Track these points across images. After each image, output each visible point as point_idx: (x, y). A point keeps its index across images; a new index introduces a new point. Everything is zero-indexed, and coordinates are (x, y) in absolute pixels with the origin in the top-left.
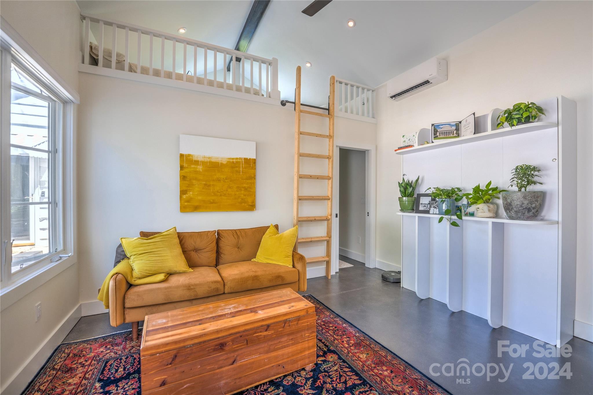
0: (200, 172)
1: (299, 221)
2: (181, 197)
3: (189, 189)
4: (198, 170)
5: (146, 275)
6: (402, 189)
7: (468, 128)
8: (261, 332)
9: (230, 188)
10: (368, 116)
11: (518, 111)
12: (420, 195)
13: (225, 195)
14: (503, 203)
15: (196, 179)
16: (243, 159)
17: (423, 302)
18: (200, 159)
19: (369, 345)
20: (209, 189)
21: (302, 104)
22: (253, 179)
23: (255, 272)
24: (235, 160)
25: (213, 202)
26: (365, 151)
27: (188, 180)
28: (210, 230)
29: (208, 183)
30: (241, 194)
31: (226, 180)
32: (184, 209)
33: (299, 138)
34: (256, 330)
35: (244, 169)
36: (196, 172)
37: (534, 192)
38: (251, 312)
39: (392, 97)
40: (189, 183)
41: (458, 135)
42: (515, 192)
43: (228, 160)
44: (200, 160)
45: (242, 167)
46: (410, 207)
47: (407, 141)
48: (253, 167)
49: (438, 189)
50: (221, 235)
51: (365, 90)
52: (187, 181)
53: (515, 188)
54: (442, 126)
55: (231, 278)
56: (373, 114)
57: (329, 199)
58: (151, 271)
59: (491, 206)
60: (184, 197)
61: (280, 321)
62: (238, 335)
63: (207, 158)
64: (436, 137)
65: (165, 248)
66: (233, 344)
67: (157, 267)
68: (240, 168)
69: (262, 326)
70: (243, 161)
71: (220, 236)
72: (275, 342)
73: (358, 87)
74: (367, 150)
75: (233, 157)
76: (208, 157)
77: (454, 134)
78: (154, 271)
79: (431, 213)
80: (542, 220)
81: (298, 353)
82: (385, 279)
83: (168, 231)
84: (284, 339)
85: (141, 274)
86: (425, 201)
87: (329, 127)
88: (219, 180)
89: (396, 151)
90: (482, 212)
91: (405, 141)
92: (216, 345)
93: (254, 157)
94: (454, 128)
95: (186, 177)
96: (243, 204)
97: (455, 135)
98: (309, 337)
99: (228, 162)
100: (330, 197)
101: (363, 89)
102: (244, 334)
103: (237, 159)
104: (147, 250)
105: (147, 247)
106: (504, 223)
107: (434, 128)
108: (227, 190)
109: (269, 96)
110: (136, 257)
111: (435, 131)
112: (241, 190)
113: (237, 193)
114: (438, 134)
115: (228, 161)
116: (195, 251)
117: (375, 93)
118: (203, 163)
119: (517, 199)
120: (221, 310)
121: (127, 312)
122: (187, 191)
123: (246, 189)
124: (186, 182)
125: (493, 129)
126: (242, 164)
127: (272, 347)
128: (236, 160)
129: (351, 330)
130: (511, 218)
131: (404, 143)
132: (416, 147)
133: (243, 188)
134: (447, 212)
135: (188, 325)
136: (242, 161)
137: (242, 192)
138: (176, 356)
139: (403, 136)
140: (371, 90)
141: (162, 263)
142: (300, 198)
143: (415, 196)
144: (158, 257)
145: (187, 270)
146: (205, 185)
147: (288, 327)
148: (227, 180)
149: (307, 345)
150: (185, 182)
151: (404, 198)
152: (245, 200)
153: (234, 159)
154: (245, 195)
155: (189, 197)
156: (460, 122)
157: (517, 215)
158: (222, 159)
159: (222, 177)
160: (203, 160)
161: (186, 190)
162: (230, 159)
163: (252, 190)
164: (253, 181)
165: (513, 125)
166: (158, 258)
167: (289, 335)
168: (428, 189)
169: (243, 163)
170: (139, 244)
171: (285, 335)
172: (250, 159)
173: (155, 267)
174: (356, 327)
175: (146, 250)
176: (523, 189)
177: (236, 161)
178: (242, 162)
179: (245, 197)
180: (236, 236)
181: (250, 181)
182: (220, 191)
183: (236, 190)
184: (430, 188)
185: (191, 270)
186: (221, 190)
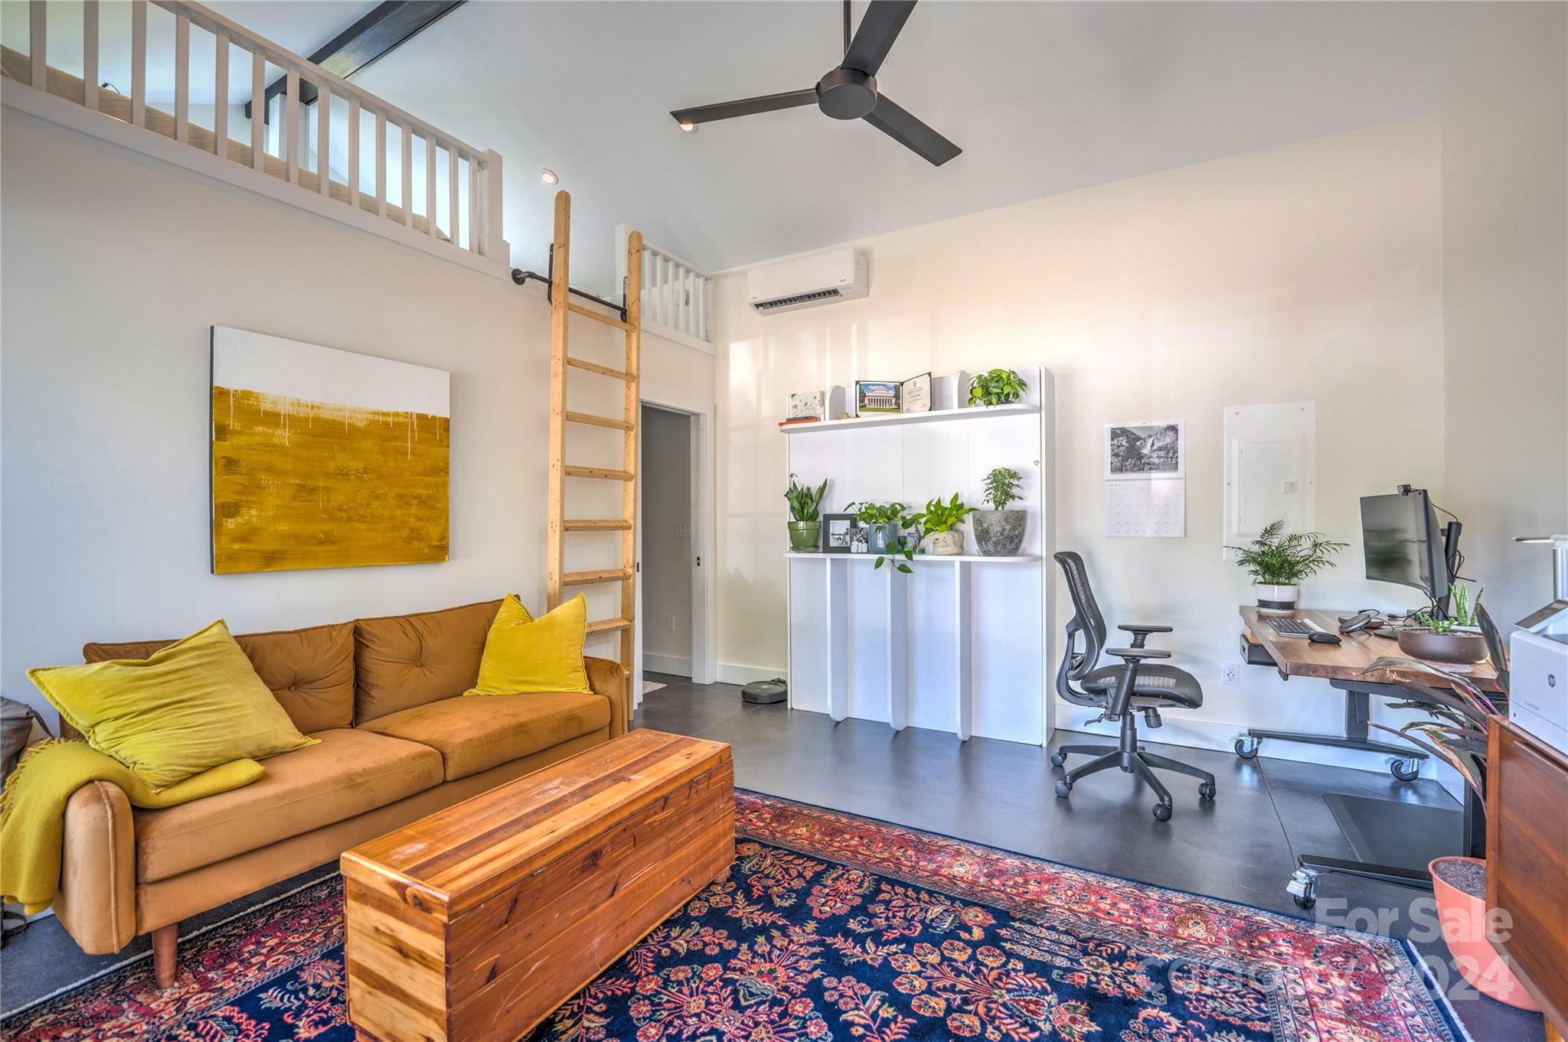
0: (283, 447)
1: (565, 584)
2: (215, 527)
3: (247, 501)
4: (276, 440)
5: (189, 773)
6: (796, 505)
7: (918, 397)
8: (655, 814)
9: (377, 497)
10: (697, 336)
11: (997, 381)
12: (829, 518)
13: (362, 518)
14: (976, 530)
15: (270, 469)
16: (414, 417)
17: (840, 726)
18: (284, 409)
19: (801, 812)
20: (312, 501)
21: (571, 290)
22: (443, 473)
23: (514, 715)
24: (391, 419)
25: (327, 540)
26: (689, 417)
27: (244, 471)
28: (335, 623)
29: (309, 482)
30: (409, 515)
31: (365, 475)
32: (222, 563)
33: (564, 373)
34: (648, 811)
35: (418, 446)
36: (270, 448)
37: (1018, 512)
38: (616, 781)
39: (758, 306)
40: (245, 482)
41: (898, 408)
42: (990, 511)
43: (371, 417)
44: (283, 413)
45: (413, 438)
46: (811, 542)
47: (800, 405)
48: (441, 441)
49: (872, 506)
50: (365, 635)
51: (692, 275)
52: (239, 476)
53: (991, 505)
54: (873, 388)
55: (460, 740)
56: (707, 332)
57: (629, 528)
58: (204, 758)
59: (956, 534)
60: (230, 524)
61: (682, 786)
62: (620, 828)
63: (307, 406)
64: (863, 407)
65: (226, 686)
66: (612, 849)
67: (220, 742)
68: (407, 442)
69: (657, 800)
70: (415, 421)
71: (363, 637)
72: (678, 830)
73: (677, 266)
74: (694, 414)
75: (385, 410)
76: (310, 403)
77: (891, 405)
78: (213, 757)
79: (853, 551)
80: (1023, 555)
81: (711, 848)
82: (751, 699)
83: (202, 632)
84: (688, 823)
85: (174, 770)
86: (839, 527)
87: (627, 353)
88: (343, 474)
89: (781, 424)
90: (943, 547)
91: (795, 407)
92: (585, 859)
93: (445, 413)
94: (892, 393)
95: (237, 462)
96: (416, 544)
97: (894, 406)
98: (724, 810)
99: (372, 423)
100: (632, 522)
101: (688, 271)
102: (630, 823)
103: (397, 414)
104: (167, 698)
105: (159, 690)
106: (970, 562)
107: (860, 388)
108: (368, 505)
109: (477, 249)
110: (128, 724)
111: (862, 396)
112: (409, 504)
113: (399, 512)
114: (866, 402)
115: (370, 420)
116: (293, 688)
117: (710, 285)
118: (294, 421)
119: (996, 524)
120: (538, 794)
121: (149, 895)
122: (240, 506)
123: (424, 502)
124: (238, 478)
125: (961, 406)
126: (413, 431)
127: (672, 844)
128: (396, 420)
129: (751, 798)
130: (986, 553)
131: (794, 410)
132: (827, 421)
133: (415, 497)
134: (889, 549)
135: (498, 836)
136: (412, 423)
137: (413, 510)
138: (516, 901)
139: (793, 395)
140: (703, 276)
141: (232, 729)
142: (567, 525)
143: (821, 518)
144: (214, 714)
145: (303, 740)
146: (301, 487)
147: (695, 796)
148: (367, 474)
149: (721, 829)
150: (231, 477)
151: (801, 524)
152: (420, 532)
153: (388, 414)
154: (420, 519)
155: (246, 524)
156: (902, 384)
157: (996, 548)
158: (354, 412)
159: (354, 464)
160: (293, 411)
161: (235, 504)
162: (379, 414)
163: (440, 505)
164: (441, 479)
165: (991, 403)
166: (214, 717)
167: (696, 811)
168: (849, 506)
169: (415, 428)
170: (126, 683)
171: (689, 814)
172: (434, 418)
173: (213, 743)
174: (756, 793)
175: (162, 698)
176: (1000, 508)
177: (393, 422)
178: (412, 426)
179: (418, 524)
180: (412, 634)
181: (434, 479)
182: (346, 507)
183: (393, 503)
184: (854, 503)
185: (310, 741)
186: (352, 504)
